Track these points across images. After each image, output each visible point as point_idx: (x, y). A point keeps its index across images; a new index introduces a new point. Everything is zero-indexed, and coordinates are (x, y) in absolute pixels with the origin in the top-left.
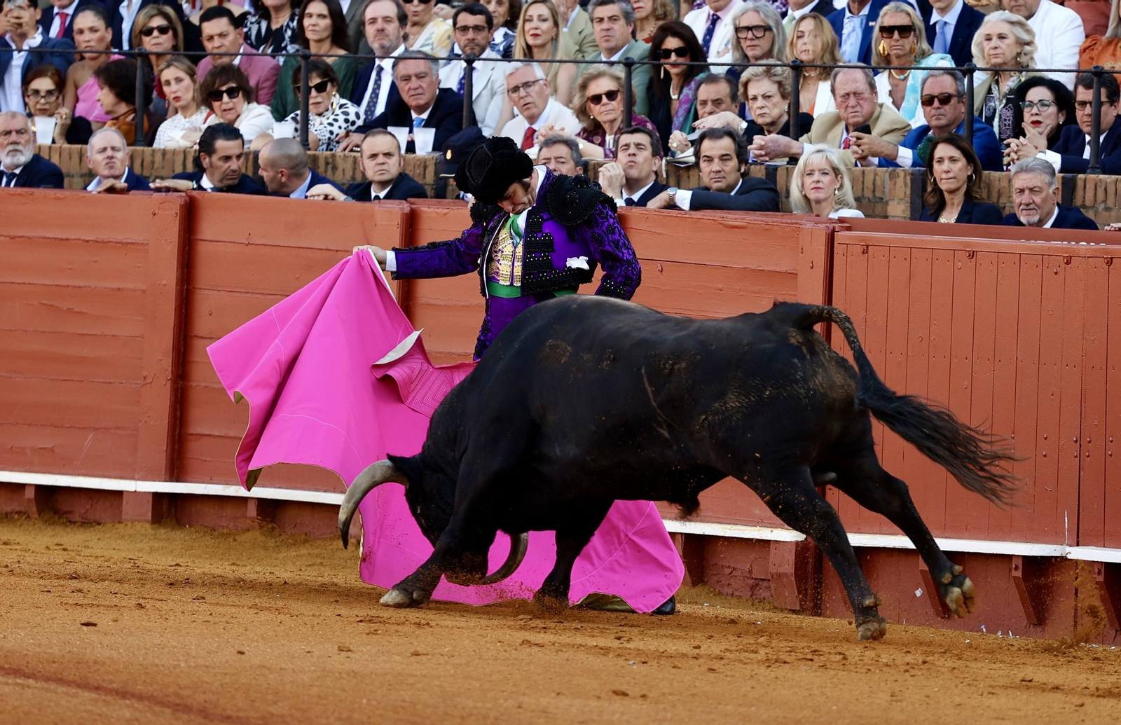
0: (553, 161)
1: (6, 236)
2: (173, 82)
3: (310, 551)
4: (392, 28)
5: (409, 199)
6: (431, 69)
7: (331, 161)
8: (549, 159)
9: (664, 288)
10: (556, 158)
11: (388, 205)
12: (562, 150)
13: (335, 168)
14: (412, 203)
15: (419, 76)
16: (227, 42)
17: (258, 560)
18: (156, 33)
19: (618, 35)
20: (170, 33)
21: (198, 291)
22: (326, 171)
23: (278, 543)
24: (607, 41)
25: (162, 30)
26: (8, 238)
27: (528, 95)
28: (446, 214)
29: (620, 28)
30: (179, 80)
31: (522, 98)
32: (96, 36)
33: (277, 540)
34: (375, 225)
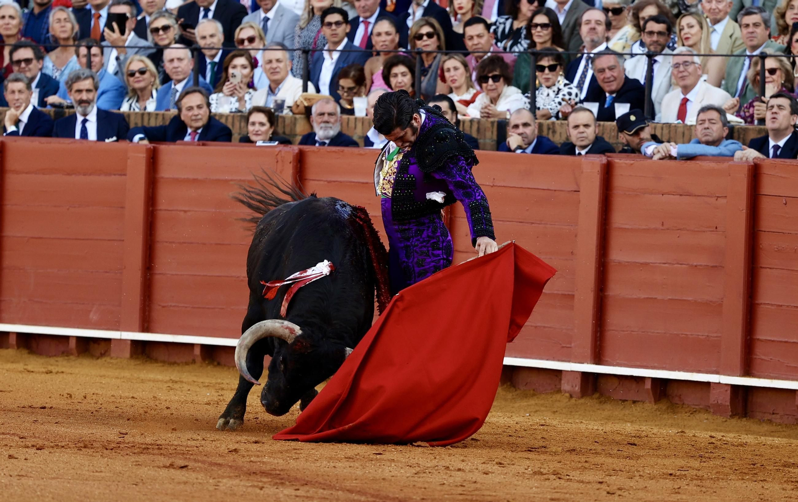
0: (707, 122)
1: (325, 181)
2: (452, 70)
3: (537, 402)
4: (601, 29)
5: (606, 154)
6: (618, 63)
7: (551, 127)
8: (704, 120)
9: (787, 216)
10: (709, 120)
11: (592, 158)
12: (714, 115)
13: (554, 132)
14: (608, 157)
15: (611, 69)
16: (483, 41)
17: (500, 408)
18: (425, 38)
19: (759, 37)
20: (435, 38)
21: (458, 219)
22: (548, 134)
23: (514, 397)
24: (751, 40)
25: (430, 36)
26: (326, 183)
27: (686, 70)
28: (632, 164)
29: (760, 31)
30: (456, 69)
31: (681, 72)
32: (389, 38)
33: (514, 394)
34: (582, 172)
